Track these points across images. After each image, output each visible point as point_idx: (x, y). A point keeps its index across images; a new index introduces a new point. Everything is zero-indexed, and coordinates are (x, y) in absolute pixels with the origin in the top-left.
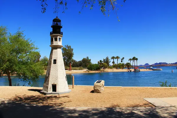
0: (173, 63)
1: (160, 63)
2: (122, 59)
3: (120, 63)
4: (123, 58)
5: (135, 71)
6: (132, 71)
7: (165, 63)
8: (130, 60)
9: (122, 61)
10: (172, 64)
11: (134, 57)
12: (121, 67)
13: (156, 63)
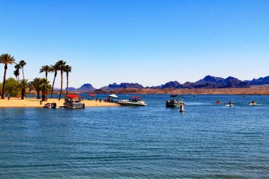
0: (158, 87)
1: (123, 85)
2: (17, 67)
3: (11, 80)
4: (23, 63)
5: (69, 106)
6: (57, 107)
7: (137, 84)
8: (46, 69)
9: (17, 73)
10: (153, 88)
11: (61, 62)
12: (14, 92)
13: (112, 84)
